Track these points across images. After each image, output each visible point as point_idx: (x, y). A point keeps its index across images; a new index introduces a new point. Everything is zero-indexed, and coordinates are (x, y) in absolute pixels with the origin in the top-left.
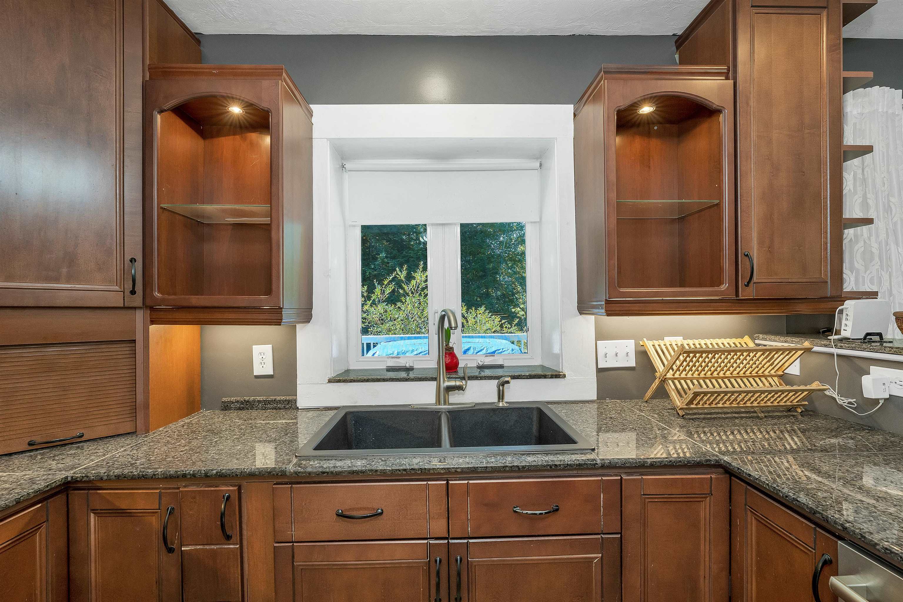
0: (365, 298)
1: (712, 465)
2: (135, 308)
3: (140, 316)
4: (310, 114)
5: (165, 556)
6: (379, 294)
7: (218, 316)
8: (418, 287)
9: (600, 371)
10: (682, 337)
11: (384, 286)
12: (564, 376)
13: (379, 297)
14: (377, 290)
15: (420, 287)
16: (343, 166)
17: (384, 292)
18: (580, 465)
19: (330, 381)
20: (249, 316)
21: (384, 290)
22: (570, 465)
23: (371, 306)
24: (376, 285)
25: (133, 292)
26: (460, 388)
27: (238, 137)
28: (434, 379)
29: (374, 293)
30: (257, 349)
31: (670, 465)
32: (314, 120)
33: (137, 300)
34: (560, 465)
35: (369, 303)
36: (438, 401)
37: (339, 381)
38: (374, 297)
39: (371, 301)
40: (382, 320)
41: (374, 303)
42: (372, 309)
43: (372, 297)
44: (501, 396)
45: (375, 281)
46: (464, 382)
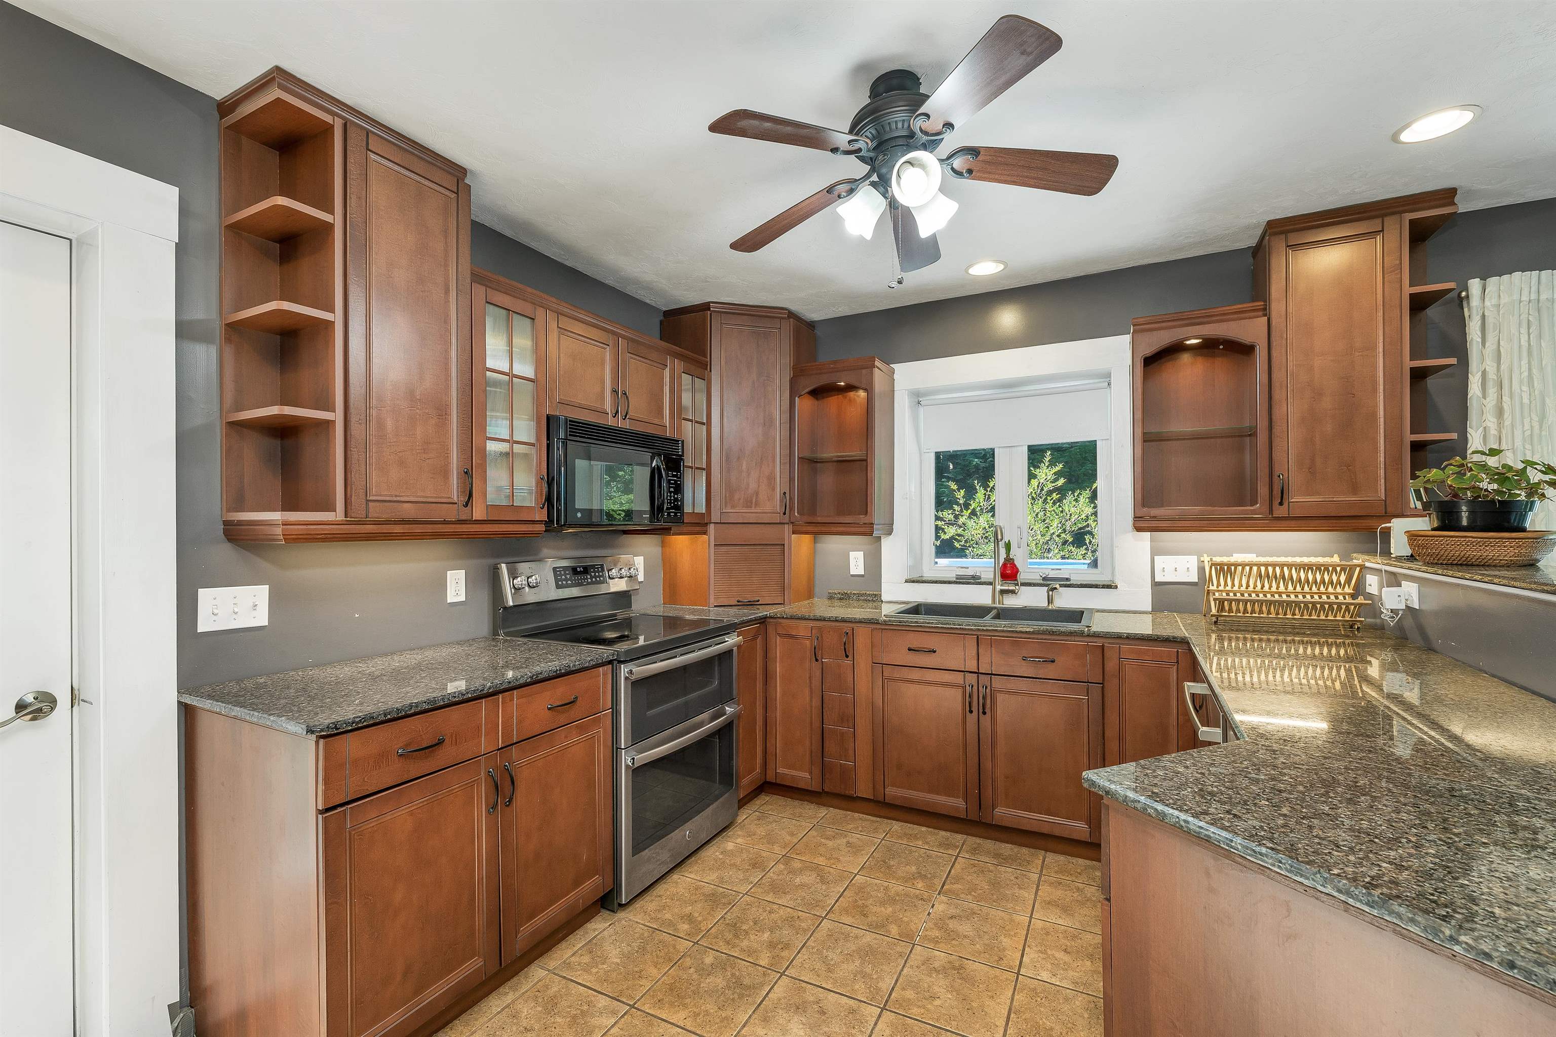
0: (961, 507)
1: (1179, 642)
2: (784, 523)
3: (787, 529)
4: (893, 372)
5: (814, 663)
6: (982, 500)
7: (834, 529)
8: (1042, 490)
9: (1156, 585)
10: (1255, 555)
11: (989, 489)
12: (1116, 587)
13: (982, 504)
14: (978, 495)
15: (1045, 489)
16: (919, 403)
17: (989, 498)
18: (1071, 633)
19: (906, 582)
20: (853, 529)
21: (989, 495)
22: (1064, 632)
23: (970, 517)
24: (978, 488)
25: (785, 514)
26: (1013, 592)
27: (840, 396)
28: (990, 584)
29: (974, 499)
30: (852, 555)
31: (1142, 639)
32: (895, 376)
33: (786, 519)
34: (1056, 632)
35: (966, 513)
36: (994, 601)
37: (913, 582)
38: (973, 505)
39: (969, 511)
40: (986, 538)
41: (974, 513)
42: (970, 523)
43: (971, 505)
44: (1050, 600)
45: (976, 482)
46: (1017, 587)
